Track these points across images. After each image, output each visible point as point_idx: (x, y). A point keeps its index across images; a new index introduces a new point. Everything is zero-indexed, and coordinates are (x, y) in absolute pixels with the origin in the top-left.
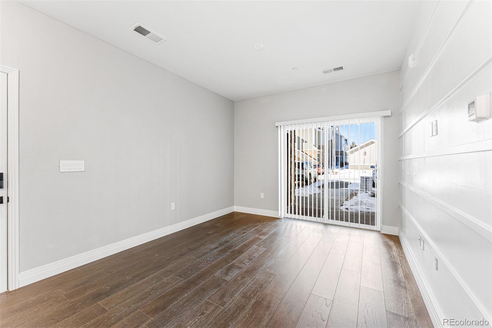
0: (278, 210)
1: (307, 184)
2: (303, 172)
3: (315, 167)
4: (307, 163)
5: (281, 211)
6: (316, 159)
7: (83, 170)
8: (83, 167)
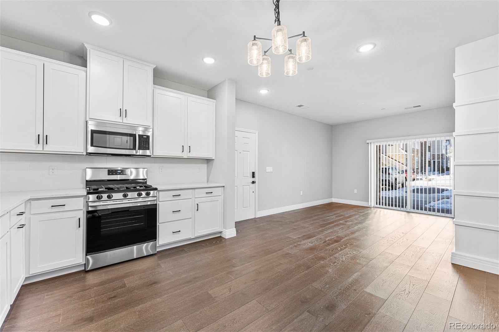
0: (369, 202)
1: (392, 189)
2: (389, 177)
3: (402, 172)
4: (392, 168)
5: (371, 202)
6: (404, 163)
7: (272, 171)
8: (272, 170)
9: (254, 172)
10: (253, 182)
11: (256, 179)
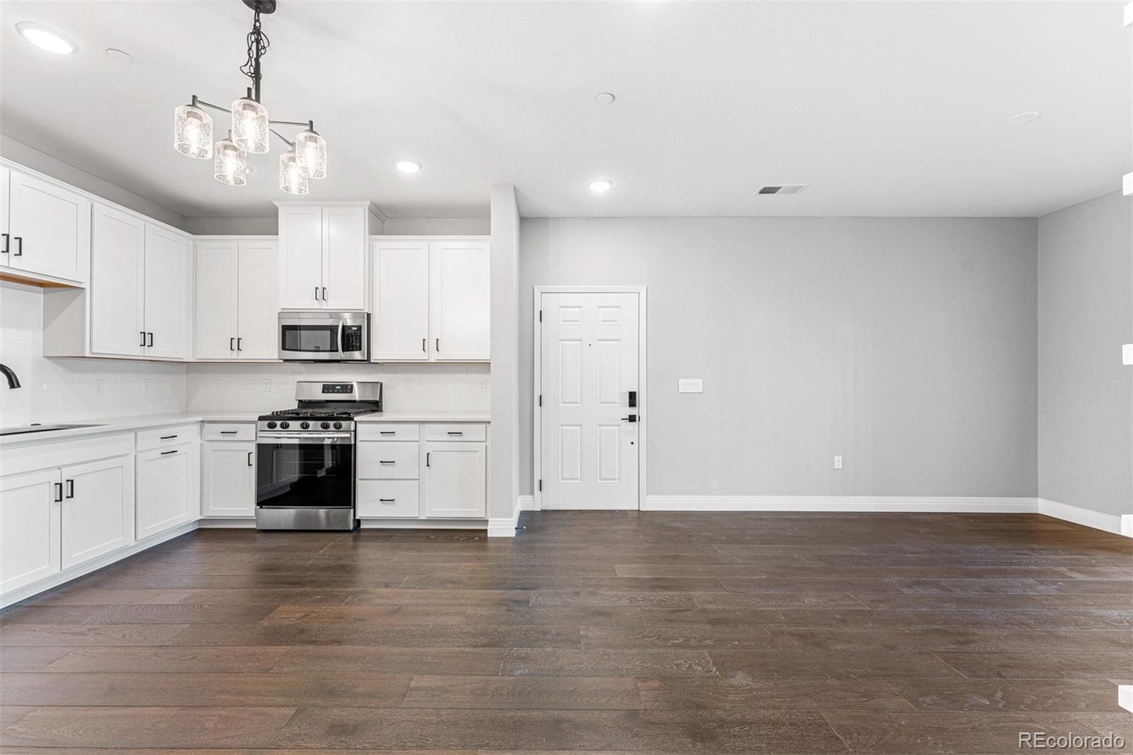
7: (701, 391)
8: (701, 387)
9: (635, 393)
10: (632, 419)
11: (641, 410)
